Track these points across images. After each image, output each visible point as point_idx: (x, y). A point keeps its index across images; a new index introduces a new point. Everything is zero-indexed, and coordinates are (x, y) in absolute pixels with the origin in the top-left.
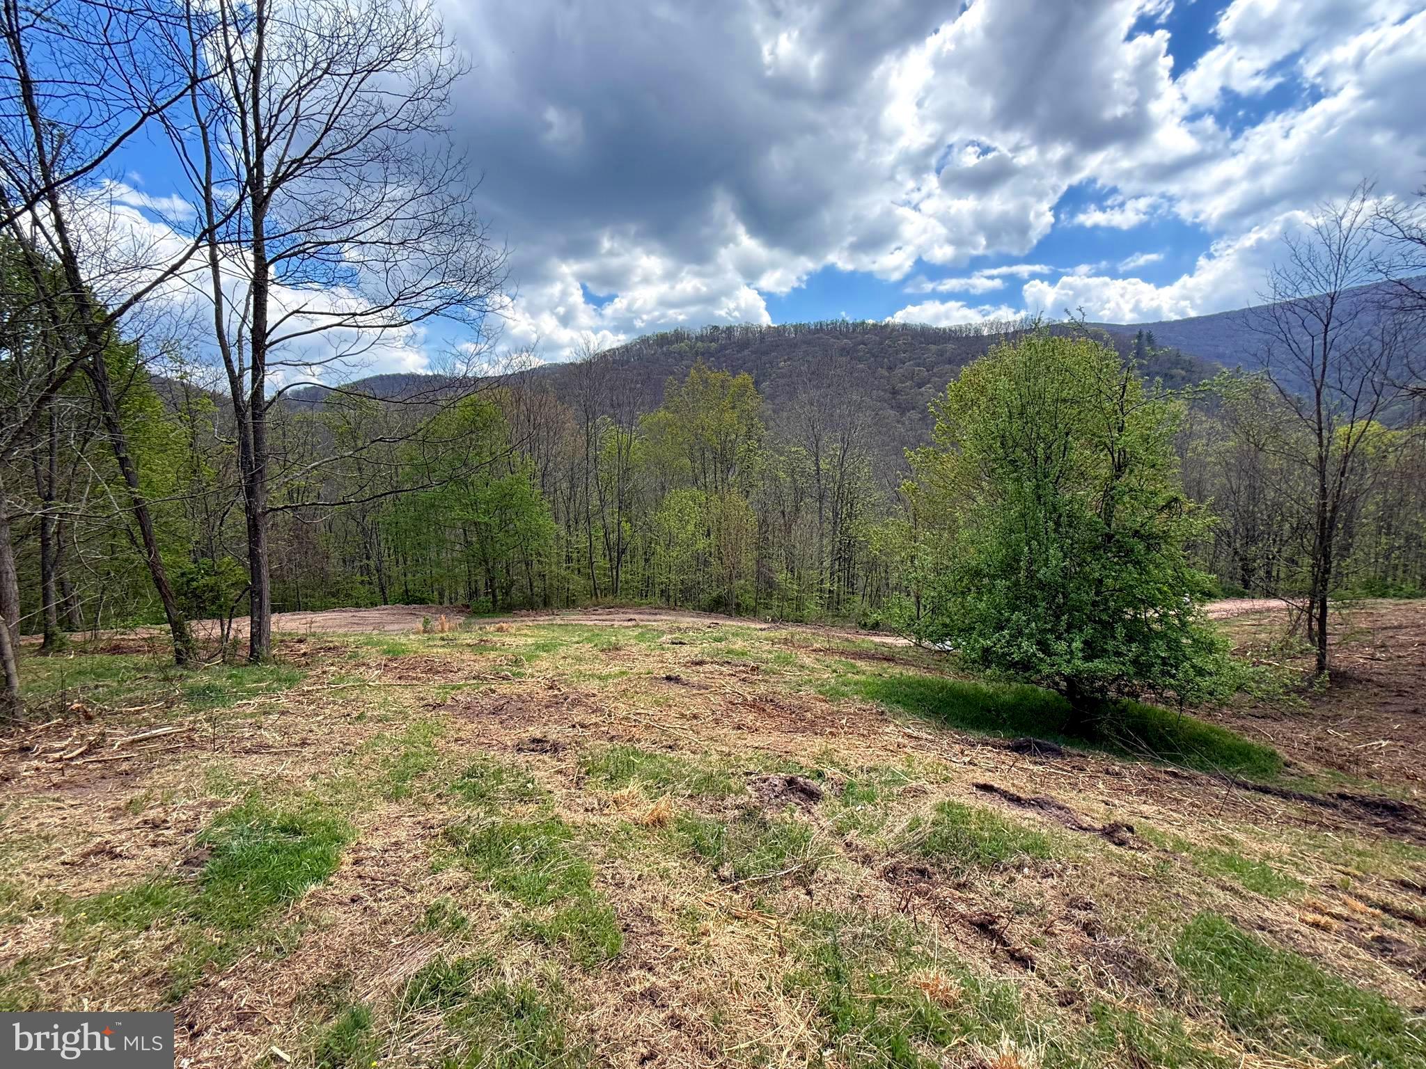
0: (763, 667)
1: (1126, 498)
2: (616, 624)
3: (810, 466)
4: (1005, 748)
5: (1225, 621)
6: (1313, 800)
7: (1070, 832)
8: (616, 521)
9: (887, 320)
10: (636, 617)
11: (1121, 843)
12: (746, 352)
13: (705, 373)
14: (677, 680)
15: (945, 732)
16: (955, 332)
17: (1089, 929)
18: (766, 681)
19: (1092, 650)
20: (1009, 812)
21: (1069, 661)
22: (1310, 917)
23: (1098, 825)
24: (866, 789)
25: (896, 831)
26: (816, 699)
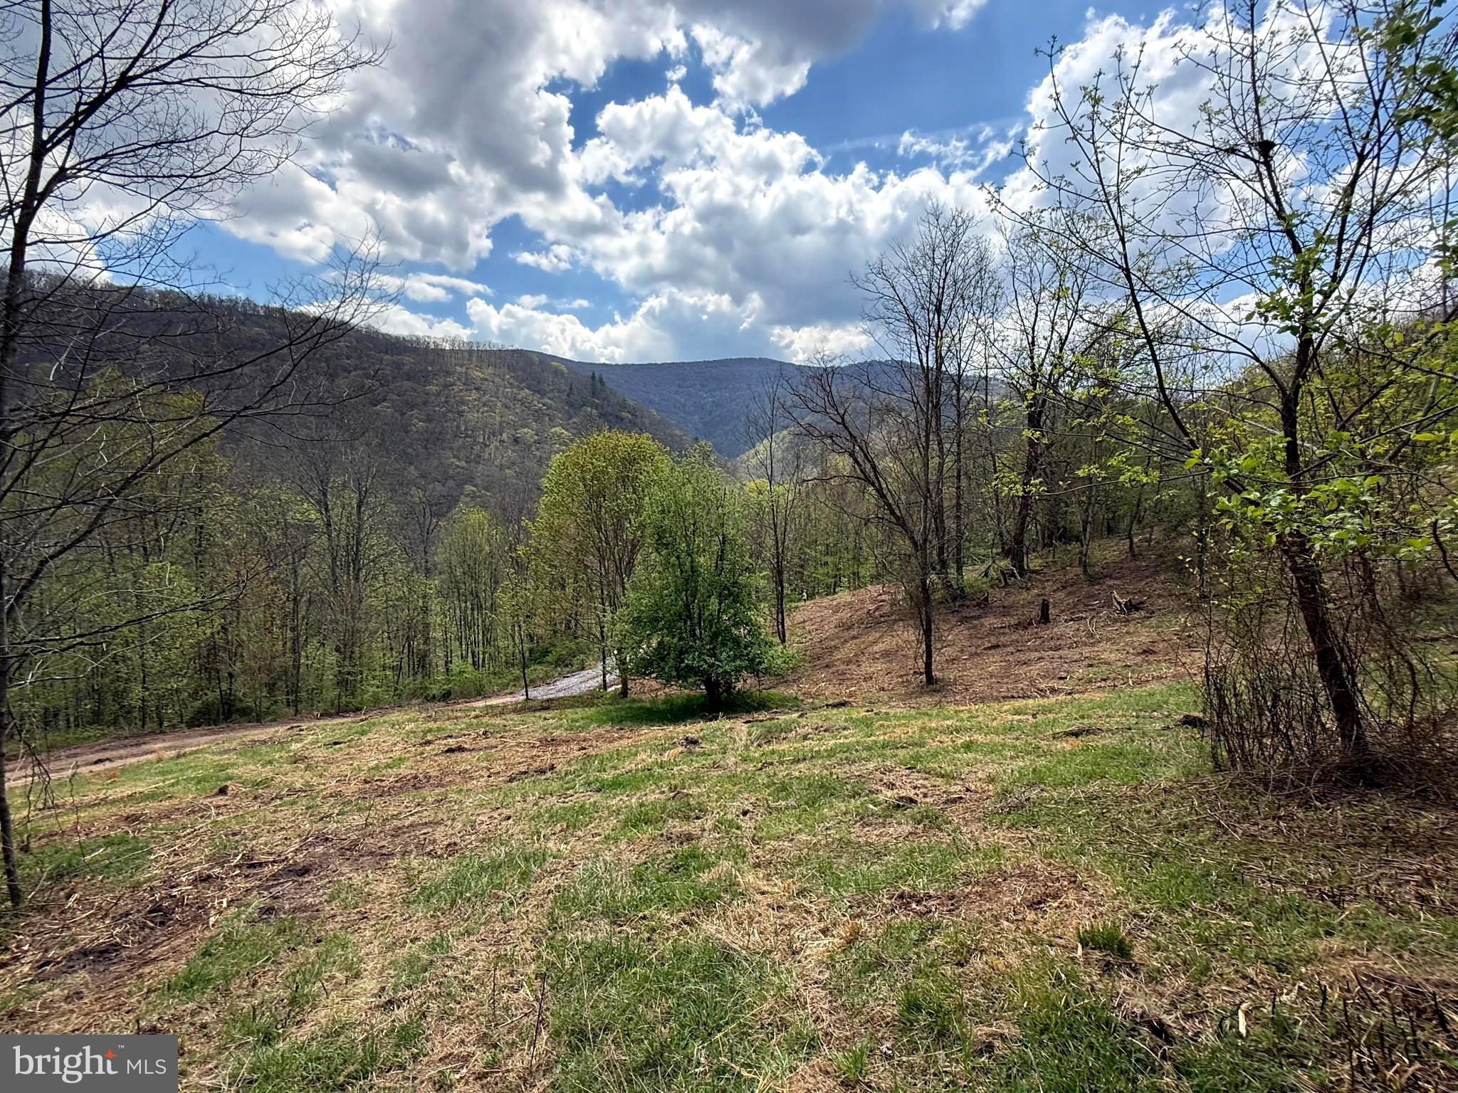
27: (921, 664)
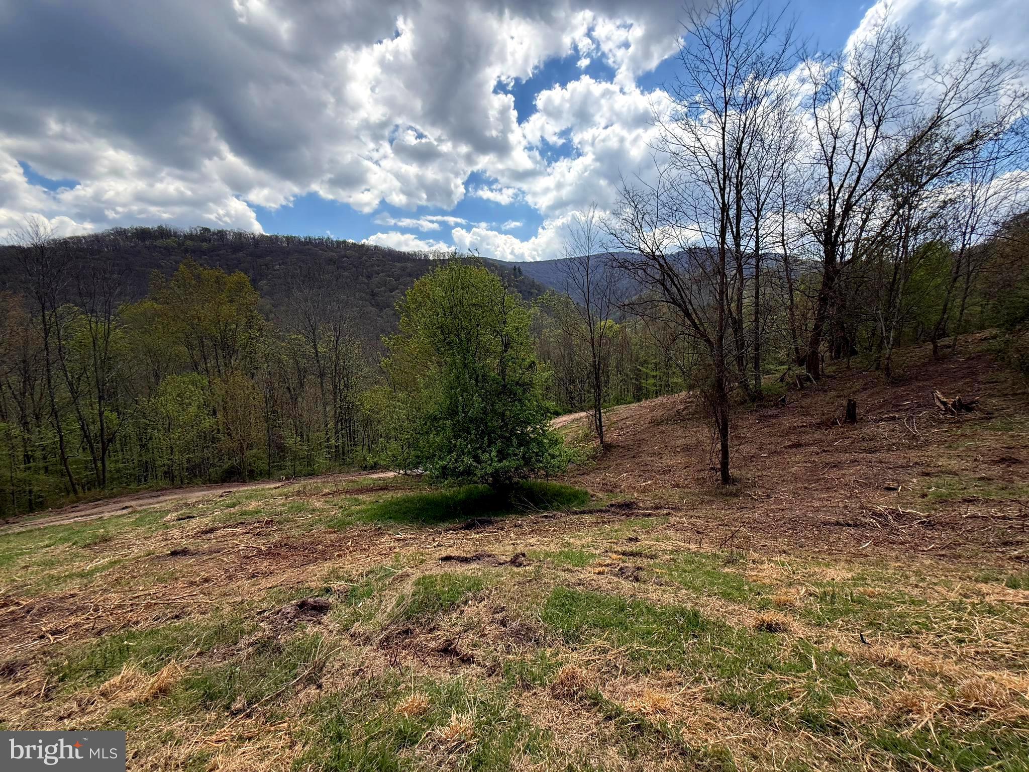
0: (278, 518)
1: (510, 363)
2: (106, 515)
3: (309, 349)
4: (461, 529)
5: (565, 427)
6: (601, 511)
7: (494, 569)
8: (96, 412)
9: (363, 242)
10: (133, 503)
11: (520, 565)
12: (240, 254)
13: (196, 269)
14: (185, 552)
15: (423, 529)
16: (412, 255)
17: (503, 623)
18: (280, 530)
19: (502, 455)
20: (460, 569)
21: (490, 465)
22: (597, 570)
23: (509, 559)
24: (365, 588)
25: (388, 610)
26: (326, 532)
27: (717, 462)
